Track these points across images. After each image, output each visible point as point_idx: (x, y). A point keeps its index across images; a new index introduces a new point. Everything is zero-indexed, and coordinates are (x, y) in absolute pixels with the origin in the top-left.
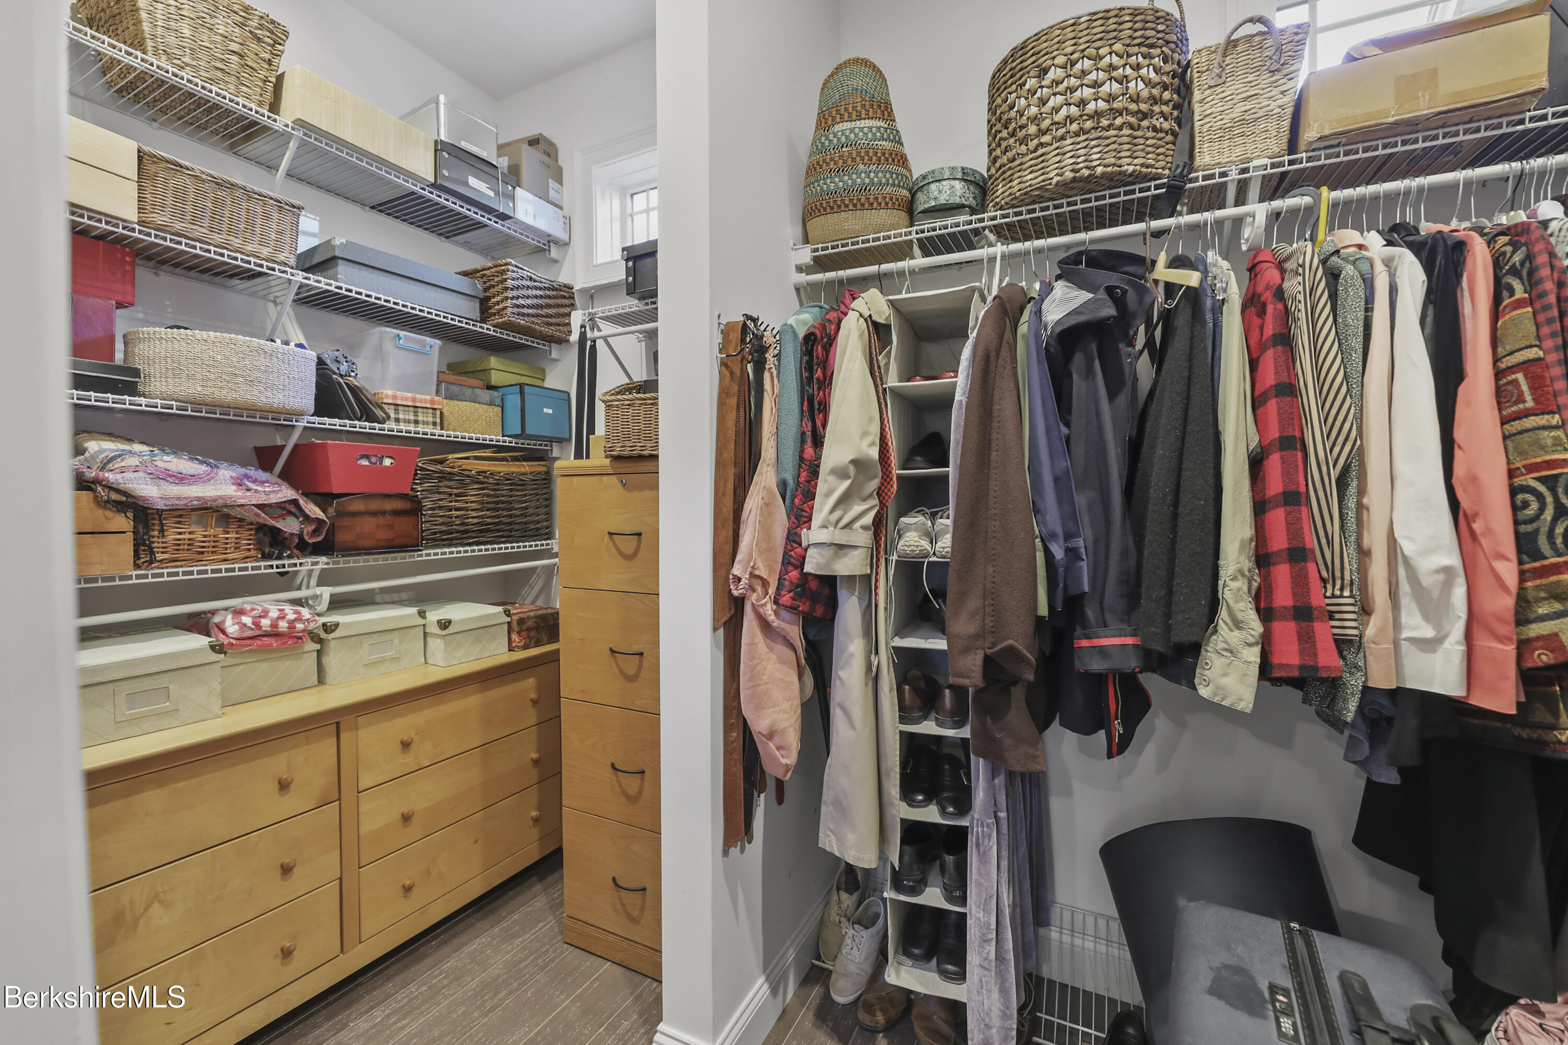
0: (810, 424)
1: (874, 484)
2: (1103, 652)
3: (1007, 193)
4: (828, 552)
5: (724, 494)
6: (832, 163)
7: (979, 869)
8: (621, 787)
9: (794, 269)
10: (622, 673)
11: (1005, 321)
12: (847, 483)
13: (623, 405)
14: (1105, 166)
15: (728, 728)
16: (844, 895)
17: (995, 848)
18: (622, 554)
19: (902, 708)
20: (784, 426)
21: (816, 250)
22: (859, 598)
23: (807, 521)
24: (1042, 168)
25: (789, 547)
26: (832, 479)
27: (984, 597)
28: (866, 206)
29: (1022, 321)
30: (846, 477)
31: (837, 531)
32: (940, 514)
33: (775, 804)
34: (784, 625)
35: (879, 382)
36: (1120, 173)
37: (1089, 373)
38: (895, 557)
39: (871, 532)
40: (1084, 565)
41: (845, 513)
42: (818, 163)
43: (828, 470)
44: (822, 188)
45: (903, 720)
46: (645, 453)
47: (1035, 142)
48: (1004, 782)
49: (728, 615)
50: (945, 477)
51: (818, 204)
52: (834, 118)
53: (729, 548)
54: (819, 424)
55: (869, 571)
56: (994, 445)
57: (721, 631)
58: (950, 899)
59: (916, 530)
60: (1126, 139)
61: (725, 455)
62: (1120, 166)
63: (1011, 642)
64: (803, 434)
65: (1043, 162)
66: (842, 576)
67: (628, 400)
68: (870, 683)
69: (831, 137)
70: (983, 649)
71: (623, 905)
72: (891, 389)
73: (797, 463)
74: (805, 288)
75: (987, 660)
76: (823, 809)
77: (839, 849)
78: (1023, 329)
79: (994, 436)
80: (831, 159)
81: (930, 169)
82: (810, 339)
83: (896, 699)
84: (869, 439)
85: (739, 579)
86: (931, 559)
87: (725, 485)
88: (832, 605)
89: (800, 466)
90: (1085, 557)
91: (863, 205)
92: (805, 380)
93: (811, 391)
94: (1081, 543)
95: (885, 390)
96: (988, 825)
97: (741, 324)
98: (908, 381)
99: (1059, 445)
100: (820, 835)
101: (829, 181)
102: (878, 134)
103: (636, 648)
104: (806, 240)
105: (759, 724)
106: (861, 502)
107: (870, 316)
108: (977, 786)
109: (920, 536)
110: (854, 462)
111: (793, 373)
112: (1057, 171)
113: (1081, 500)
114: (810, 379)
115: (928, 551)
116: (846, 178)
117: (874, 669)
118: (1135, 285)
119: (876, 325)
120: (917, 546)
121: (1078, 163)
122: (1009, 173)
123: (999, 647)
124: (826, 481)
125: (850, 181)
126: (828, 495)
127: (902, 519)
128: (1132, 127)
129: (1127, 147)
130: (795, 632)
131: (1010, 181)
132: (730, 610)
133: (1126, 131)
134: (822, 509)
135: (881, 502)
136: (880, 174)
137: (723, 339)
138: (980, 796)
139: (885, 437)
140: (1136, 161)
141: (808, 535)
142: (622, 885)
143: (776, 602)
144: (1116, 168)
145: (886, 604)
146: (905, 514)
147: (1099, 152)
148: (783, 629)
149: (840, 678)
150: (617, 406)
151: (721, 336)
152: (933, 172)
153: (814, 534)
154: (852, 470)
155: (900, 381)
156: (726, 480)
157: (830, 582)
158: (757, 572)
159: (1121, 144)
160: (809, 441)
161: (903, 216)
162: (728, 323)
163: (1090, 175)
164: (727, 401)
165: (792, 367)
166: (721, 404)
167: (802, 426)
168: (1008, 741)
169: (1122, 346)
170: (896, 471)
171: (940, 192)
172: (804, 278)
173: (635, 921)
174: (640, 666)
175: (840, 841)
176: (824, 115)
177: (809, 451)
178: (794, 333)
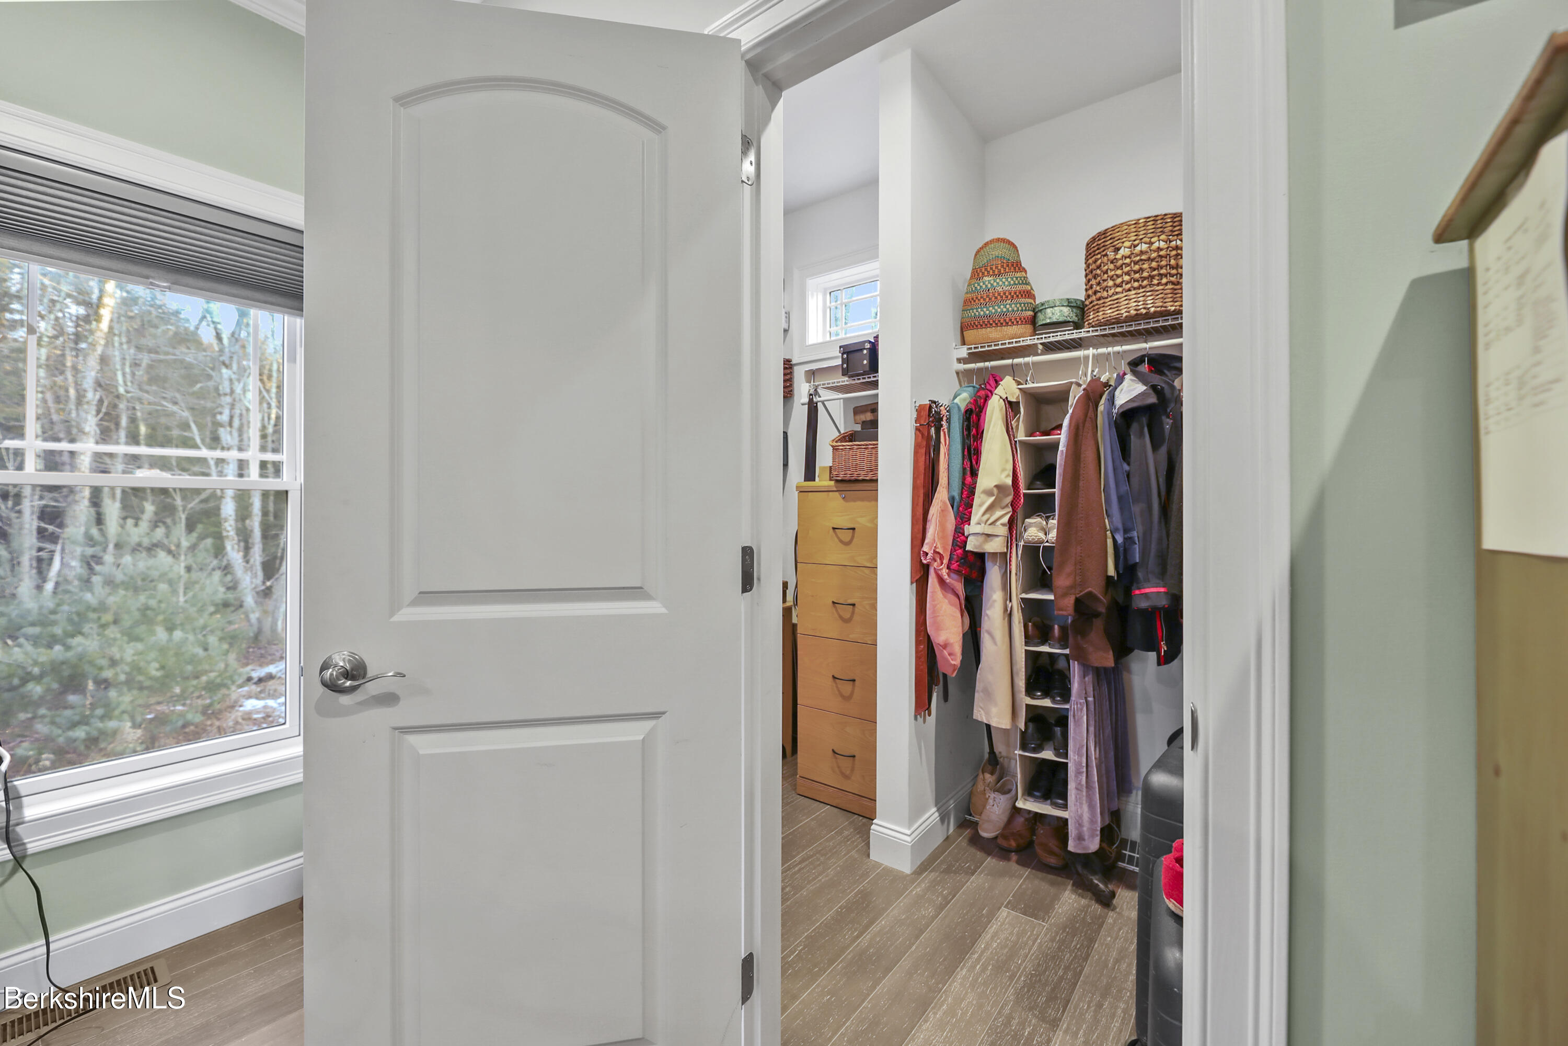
0: (969, 463)
1: (1009, 499)
2: (1146, 596)
3: (1096, 319)
4: (981, 539)
5: (917, 505)
6: (982, 300)
7: (1074, 730)
8: (839, 691)
9: (955, 360)
10: (841, 617)
11: (1089, 406)
12: (992, 499)
13: (846, 448)
14: (1155, 307)
15: (918, 643)
16: (987, 776)
17: (1085, 717)
18: (841, 541)
19: (1026, 636)
20: (953, 464)
21: (971, 349)
22: (999, 567)
23: (968, 521)
24: (1117, 307)
25: (956, 536)
26: (983, 496)
27: (1075, 564)
28: (1004, 324)
29: (1100, 404)
30: (993, 495)
31: (987, 526)
32: (1052, 517)
33: (943, 701)
34: (953, 582)
35: (1012, 438)
36: (1166, 311)
37: (1141, 434)
38: (1022, 543)
39: (1007, 527)
40: (1137, 547)
41: (991, 516)
42: (973, 299)
43: (981, 490)
44: (975, 314)
45: (1027, 644)
46: (860, 478)
47: (1112, 291)
48: (1091, 679)
49: (920, 575)
50: (1054, 494)
51: (972, 323)
52: (983, 274)
53: (920, 536)
54: (974, 463)
55: (1006, 550)
56: (1081, 477)
57: (915, 584)
58: (1057, 755)
59: (1035, 527)
60: (1169, 291)
61: (918, 482)
62: (1166, 307)
63: (1090, 589)
64: (964, 469)
65: (1117, 303)
66: (989, 553)
67: (849, 446)
68: (1006, 619)
69: (981, 284)
70: (1075, 594)
71: (839, 767)
72: (1020, 441)
73: (960, 486)
74: (962, 372)
75: (1078, 601)
76: (976, 695)
77: (986, 719)
78: (1101, 408)
79: (1082, 472)
80: (981, 297)
81: (1046, 300)
82: (968, 413)
83: (1023, 628)
84: (1006, 473)
85: (927, 554)
86: (1045, 544)
87: (918, 499)
88: (983, 572)
89: (963, 488)
90: (1137, 543)
91: (1002, 324)
92: (965, 436)
93: (969, 442)
94: (1135, 534)
95: (1016, 441)
96: (1080, 703)
97: (928, 406)
98: (1030, 436)
99: (1122, 477)
100: (975, 711)
101: (979, 310)
102: (1012, 282)
103: (850, 601)
104: (964, 343)
105: (939, 638)
106: (1000, 510)
107: (1007, 398)
108: (1074, 681)
109: (1038, 530)
110: (996, 486)
111: (958, 432)
112: (1126, 310)
113: (1137, 509)
114: (969, 435)
115: (1043, 539)
116: (991, 308)
117: (1009, 609)
118: (1168, 384)
119: (1010, 403)
120: (1036, 536)
121: (1139, 306)
122: (1097, 307)
123: (1084, 592)
124: (979, 497)
125: (993, 310)
126: (981, 505)
127: (1027, 520)
128: (1173, 283)
129: (1170, 295)
130: (960, 587)
131: (1098, 312)
132: (920, 572)
133: (1170, 286)
134: (977, 513)
135: (1013, 510)
136: (1013, 306)
137: (917, 415)
138: (1075, 686)
139: (1016, 471)
140: (1176, 304)
141: (969, 529)
142: (838, 753)
143: (948, 568)
144: (1163, 308)
145: (1017, 571)
146: (1029, 517)
147: (1152, 299)
148: (952, 584)
149: (987, 615)
150: (842, 449)
151: (916, 413)
152: (1048, 301)
153: (972, 528)
154: (995, 491)
155: (1026, 436)
156: (919, 496)
157: (981, 557)
158: (937, 550)
159: (1166, 294)
160: (968, 473)
161: (1029, 328)
162: (920, 405)
163: (1146, 312)
164: (920, 451)
165: (958, 429)
166: (916, 453)
167: (963, 464)
168: (1091, 649)
169: (1164, 418)
170: (1023, 491)
171: (1053, 314)
172: (962, 367)
173: (847, 777)
174: (853, 613)
175: (987, 713)
176: (977, 271)
177: (969, 479)
178: (959, 408)
